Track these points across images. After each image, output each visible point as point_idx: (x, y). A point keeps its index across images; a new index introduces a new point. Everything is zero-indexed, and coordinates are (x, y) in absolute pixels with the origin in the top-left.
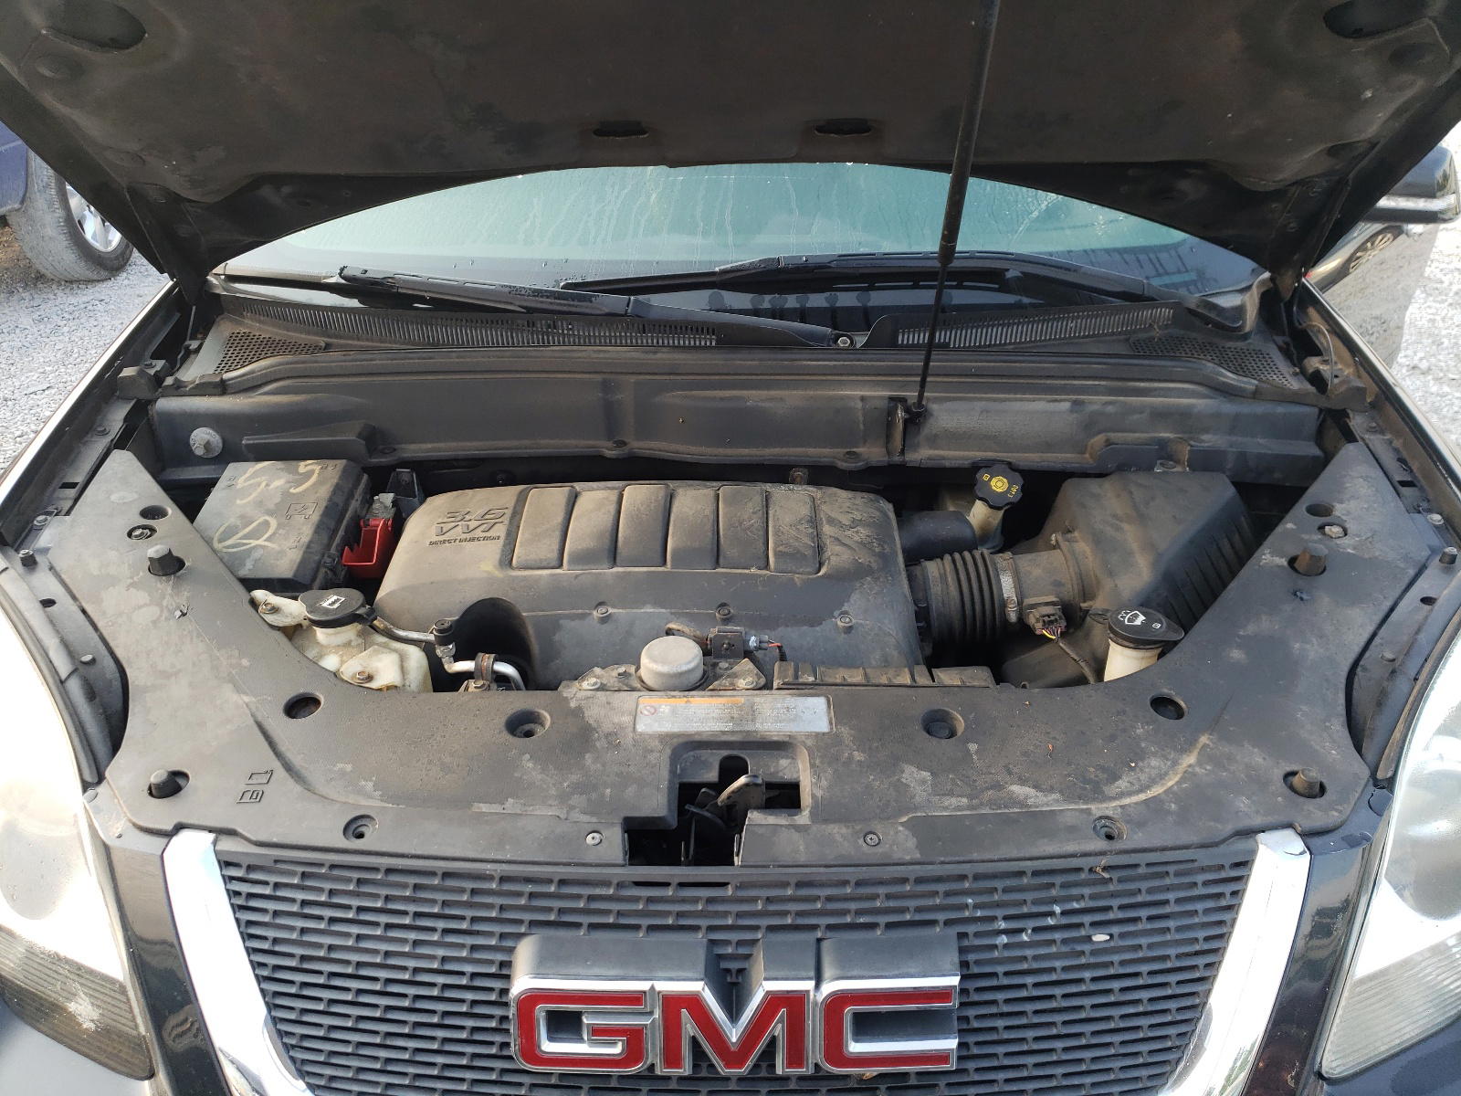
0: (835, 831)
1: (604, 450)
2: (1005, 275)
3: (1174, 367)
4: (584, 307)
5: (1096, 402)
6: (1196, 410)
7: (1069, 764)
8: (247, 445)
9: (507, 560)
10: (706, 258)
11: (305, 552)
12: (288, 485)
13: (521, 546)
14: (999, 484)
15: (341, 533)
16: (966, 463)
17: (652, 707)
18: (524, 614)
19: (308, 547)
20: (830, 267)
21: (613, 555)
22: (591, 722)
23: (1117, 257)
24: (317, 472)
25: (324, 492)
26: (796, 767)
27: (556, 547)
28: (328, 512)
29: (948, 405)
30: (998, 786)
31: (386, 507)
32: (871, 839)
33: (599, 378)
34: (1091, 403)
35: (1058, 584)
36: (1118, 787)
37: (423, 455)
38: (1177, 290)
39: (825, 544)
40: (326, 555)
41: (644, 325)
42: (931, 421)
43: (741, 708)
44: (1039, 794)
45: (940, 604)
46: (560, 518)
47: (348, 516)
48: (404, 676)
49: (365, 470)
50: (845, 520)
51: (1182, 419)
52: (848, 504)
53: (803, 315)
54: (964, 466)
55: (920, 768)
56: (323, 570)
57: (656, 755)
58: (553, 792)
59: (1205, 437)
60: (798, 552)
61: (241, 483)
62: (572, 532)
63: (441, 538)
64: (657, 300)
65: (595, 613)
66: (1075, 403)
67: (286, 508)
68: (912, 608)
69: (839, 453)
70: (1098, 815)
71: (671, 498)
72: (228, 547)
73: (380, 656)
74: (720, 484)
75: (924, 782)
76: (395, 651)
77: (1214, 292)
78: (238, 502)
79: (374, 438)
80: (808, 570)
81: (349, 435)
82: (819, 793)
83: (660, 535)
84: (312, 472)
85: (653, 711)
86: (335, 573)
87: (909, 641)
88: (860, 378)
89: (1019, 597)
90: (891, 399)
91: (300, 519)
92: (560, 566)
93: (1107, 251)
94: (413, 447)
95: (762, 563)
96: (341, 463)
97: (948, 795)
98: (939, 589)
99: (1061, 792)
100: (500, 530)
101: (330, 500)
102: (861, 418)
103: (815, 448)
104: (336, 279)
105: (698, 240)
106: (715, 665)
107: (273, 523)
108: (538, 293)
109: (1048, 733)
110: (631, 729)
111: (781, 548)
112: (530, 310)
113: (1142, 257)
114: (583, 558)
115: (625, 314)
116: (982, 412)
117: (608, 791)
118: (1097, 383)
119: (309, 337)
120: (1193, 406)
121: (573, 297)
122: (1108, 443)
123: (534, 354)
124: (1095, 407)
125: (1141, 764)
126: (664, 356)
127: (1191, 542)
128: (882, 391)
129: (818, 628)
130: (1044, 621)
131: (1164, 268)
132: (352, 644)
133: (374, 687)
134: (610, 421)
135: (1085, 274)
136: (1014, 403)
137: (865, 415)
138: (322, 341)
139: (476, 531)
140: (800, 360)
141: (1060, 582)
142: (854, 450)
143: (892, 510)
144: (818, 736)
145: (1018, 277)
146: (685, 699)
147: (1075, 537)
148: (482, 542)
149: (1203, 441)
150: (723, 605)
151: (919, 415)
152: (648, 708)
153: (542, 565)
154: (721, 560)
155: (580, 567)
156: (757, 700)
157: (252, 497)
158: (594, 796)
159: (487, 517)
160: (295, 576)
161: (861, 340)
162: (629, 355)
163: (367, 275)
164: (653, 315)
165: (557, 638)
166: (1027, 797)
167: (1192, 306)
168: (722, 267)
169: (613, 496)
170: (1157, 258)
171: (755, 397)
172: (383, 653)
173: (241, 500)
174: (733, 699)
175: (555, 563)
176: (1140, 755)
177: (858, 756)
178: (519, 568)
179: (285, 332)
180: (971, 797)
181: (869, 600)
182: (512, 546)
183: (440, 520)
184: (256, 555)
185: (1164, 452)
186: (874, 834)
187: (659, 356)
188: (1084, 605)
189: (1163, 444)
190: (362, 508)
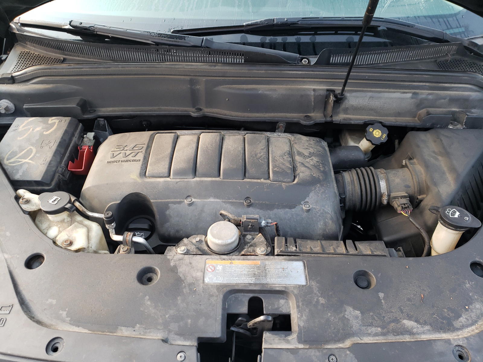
0: (312, 354)
1: (191, 113)
2: (378, 29)
3: (464, 76)
4: (180, 42)
5: (424, 94)
6: (471, 98)
7: (433, 307)
8: (26, 109)
9: (143, 173)
10: (239, 18)
11: (48, 167)
12: (42, 130)
13: (150, 166)
14: (377, 133)
15: (67, 154)
16: (361, 122)
17: (212, 266)
18: (151, 201)
19: (50, 164)
20: (298, 24)
21: (194, 171)
22: (181, 276)
23: (429, 20)
24: (57, 123)
25: (59, 135)
26: (288, 304)
27: (167, 166)
28: (60, 145)
29: (354, 94)
30: (396, 321)
31: (90, 140)
32: (332, 359)
33: (188, 78)
34: (422, 94)
35: (408, 187)
36: (460, 322)
37: (108, 114)
38: (456, 36)
39: (297, 166)
40: (59, 167)
41: (210, 52)
42: (346, 101)
43: (259, 268)
44: (419, 326)
45: (351, 195)
46: (169, 150)
47: (71, 145)
48: (89, 241)
49: (81, 121)
50: (306, 153)
51: (464, 102)
52: (307, 144)
53: (285, 47)
54: (360, 124)
55: (355, 308)
56: (57, 175)
57: (215, 298)
58: (160, 321)
59: (473, 110)
60: (284, 171)
61: (21, 128)
62: (175, 158)
63: (113, 160)
64: (217, 39)
65: (186, 201)
66: (414, 94)
67: (41, 142)
68: (338, 198)
69: (302, 116)
70: (455, 345)
71: (222, 139)
72: (10, 163)
73: (78, 230)
74: (246, 132)
75: (357, 317)
76: (86, 226)
77: (473, 37)
78: (19, 138)
79: (85, 106)
80: (289, 180)
81: (72, 105)
82: (302, 324)
83: (217, 161)
84: (55, 123)
85: (213, 269)
86: (63, 176)
87: (337, 216)
88: (312, 80)
89: (389, 193)
90: (328, 90)
91: (46, 148)
92: (169, 175)
93: (425, 17)
94: (103, 109)
95: (266, 176)
96: (68, 119)
97: (370, 326)
98: (350, 187)
99: (430, 325)
100: (141, 156)
101: (62, 138)
102: (313, 100)
103: (290, 113)
104: (68, 27)
105: (236, 9)
106: (244, 236)
107: (34, 150)
108: (160, 35)
109: (420, 286)
110: (201, 281)
111: (276, 169)
112: (157, 44)
113: (441, 20)
114: (181, 173)
115: (201, 47)
116: (370, 98)
117: (189, 321)
118: (424, 84)
119: (57, 55)
120: (470, 96)
121: (177, 37)
122: (428, 114)
123: (157, 66)
124: (424, 96)
125: (471, 307)
126: (219, 68)
127: (473, 167)
128: (323, 86)
129: (293, 210)
130: (402, 207)
131: (451, 26)
132: (65, 221)
133: (72, 250)
134: (194, 98)
135: (417, 28)
136: (385, 94)
137: (314, 98)
138: (62, 57)
139: (130, 156)
140: (285, 70)
141: (409, 186)
142: (309, 114)
143: (327, 145)
144: (300, 287)
145: (384, 30)
146: (230, 261)
147: (415, 162)
148: (132, 162)
149: (472, 113)
150: (247, 198)
151: (341, 99)
152: (211, 267)
153: (160, 176)
154: (247, 175)
155: (179, 177)
156: (267, 262)
157: (25, 136)
158: (182, 323)
159: (135, 148)
160: (42, 179)
161: (314, 60)
162: (202, 67)
163: (82, 25)
164: (214, 47)
165: (167, 212)
166: (412, 328)
167: (466, 45)
168: (247, 23)
169: (195, 139)
170: (448, 21)
171: (263, 89)
172: (79, 227)
173: (20, 137)
174: (255, 262)
175: (166, 175)
176: (470, 301)
177: (322, 301)
178: (150, 177)
179: (46, 52)
180: (383, 327)
181: (318, 196)
182: (146, 165)
183: (113, 150)
184: (25, 167)
185: (454, 118)
186: (334, 355)
187: (217, 67)
188: (420, 197)
189: (453, 113)
190: (78, 142)
